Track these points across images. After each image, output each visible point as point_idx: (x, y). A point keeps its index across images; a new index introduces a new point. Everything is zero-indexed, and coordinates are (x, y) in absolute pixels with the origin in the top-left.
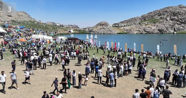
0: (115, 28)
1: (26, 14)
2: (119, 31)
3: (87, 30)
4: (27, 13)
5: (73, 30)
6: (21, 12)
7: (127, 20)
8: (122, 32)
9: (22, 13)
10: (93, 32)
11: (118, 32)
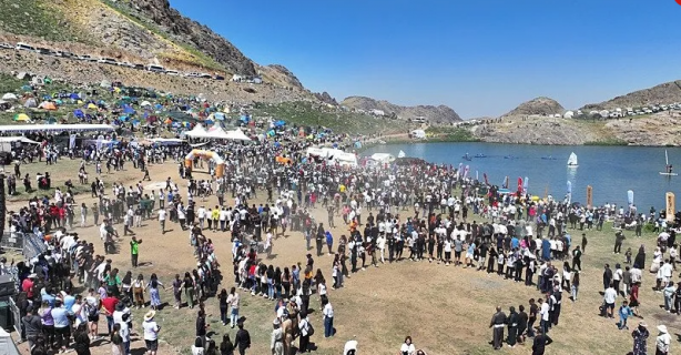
0: (582, 123)
1: (287, 74)
2: (592, 134)
3: (473, 129)
4: (290, 70)
5: (426, 131)
6: (271, 66)
7: (639, 92)
8: (604, 140)
9: (275, 71)
10: (495, 136)
11: (591, 138)
